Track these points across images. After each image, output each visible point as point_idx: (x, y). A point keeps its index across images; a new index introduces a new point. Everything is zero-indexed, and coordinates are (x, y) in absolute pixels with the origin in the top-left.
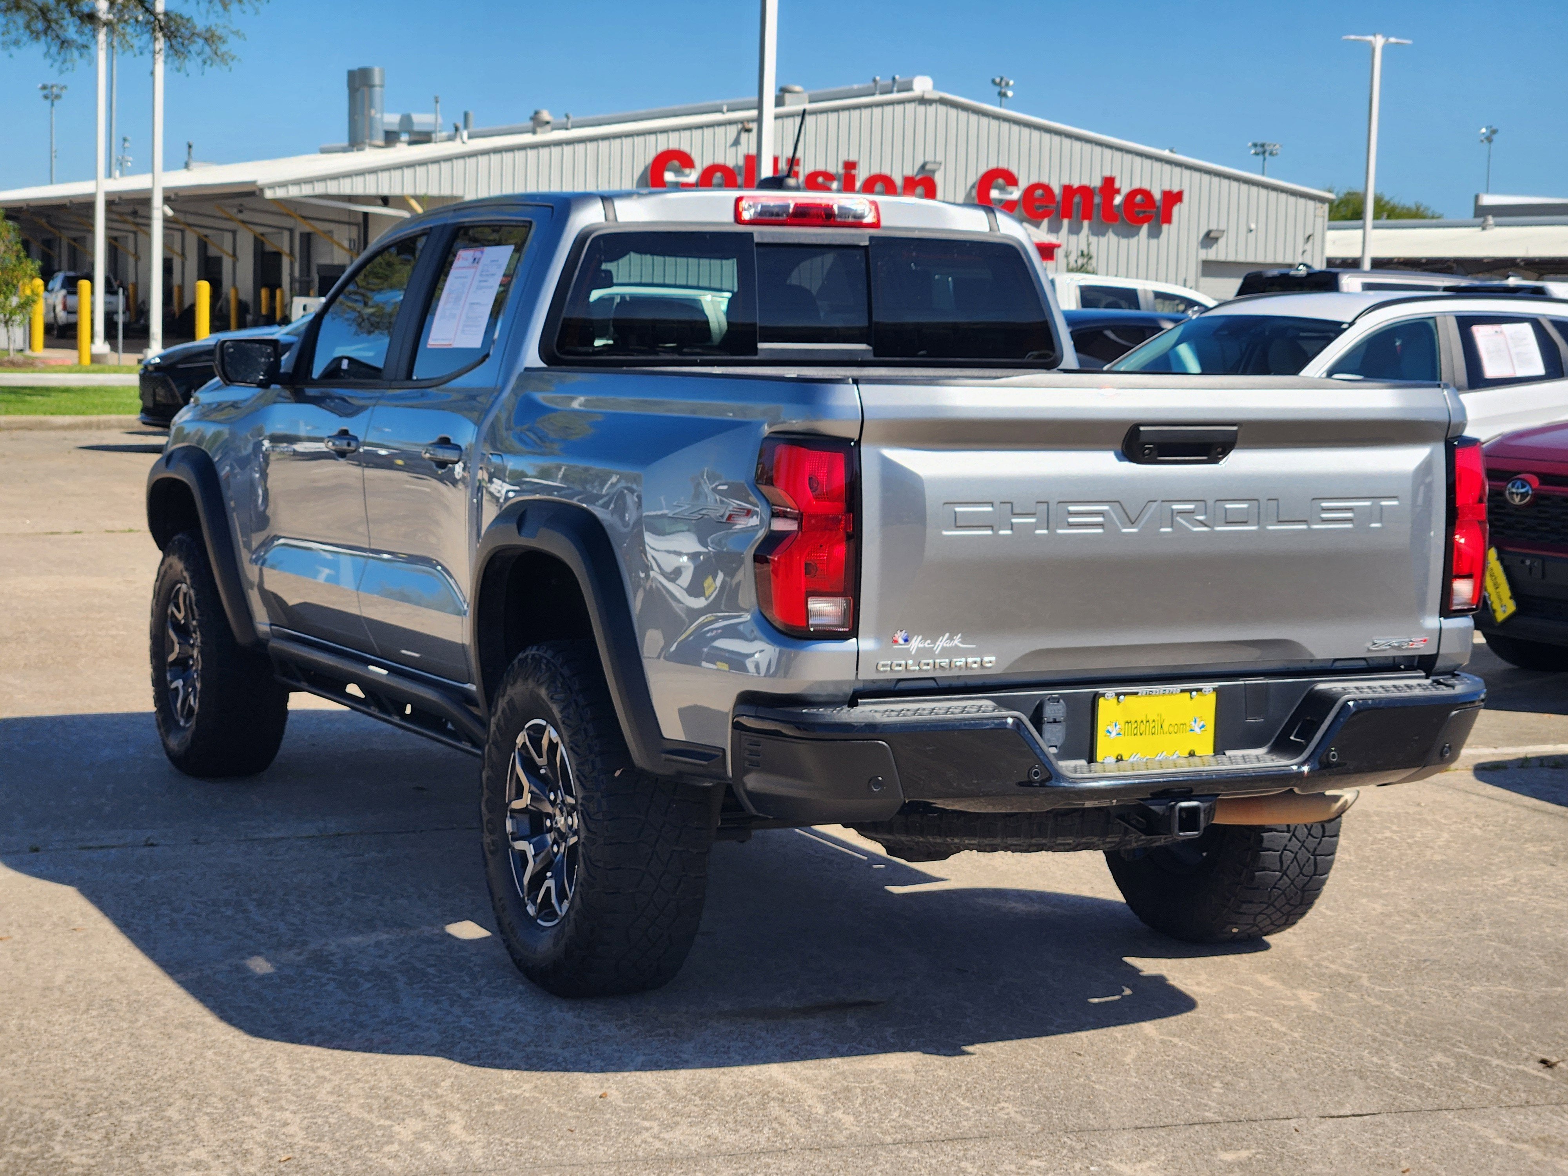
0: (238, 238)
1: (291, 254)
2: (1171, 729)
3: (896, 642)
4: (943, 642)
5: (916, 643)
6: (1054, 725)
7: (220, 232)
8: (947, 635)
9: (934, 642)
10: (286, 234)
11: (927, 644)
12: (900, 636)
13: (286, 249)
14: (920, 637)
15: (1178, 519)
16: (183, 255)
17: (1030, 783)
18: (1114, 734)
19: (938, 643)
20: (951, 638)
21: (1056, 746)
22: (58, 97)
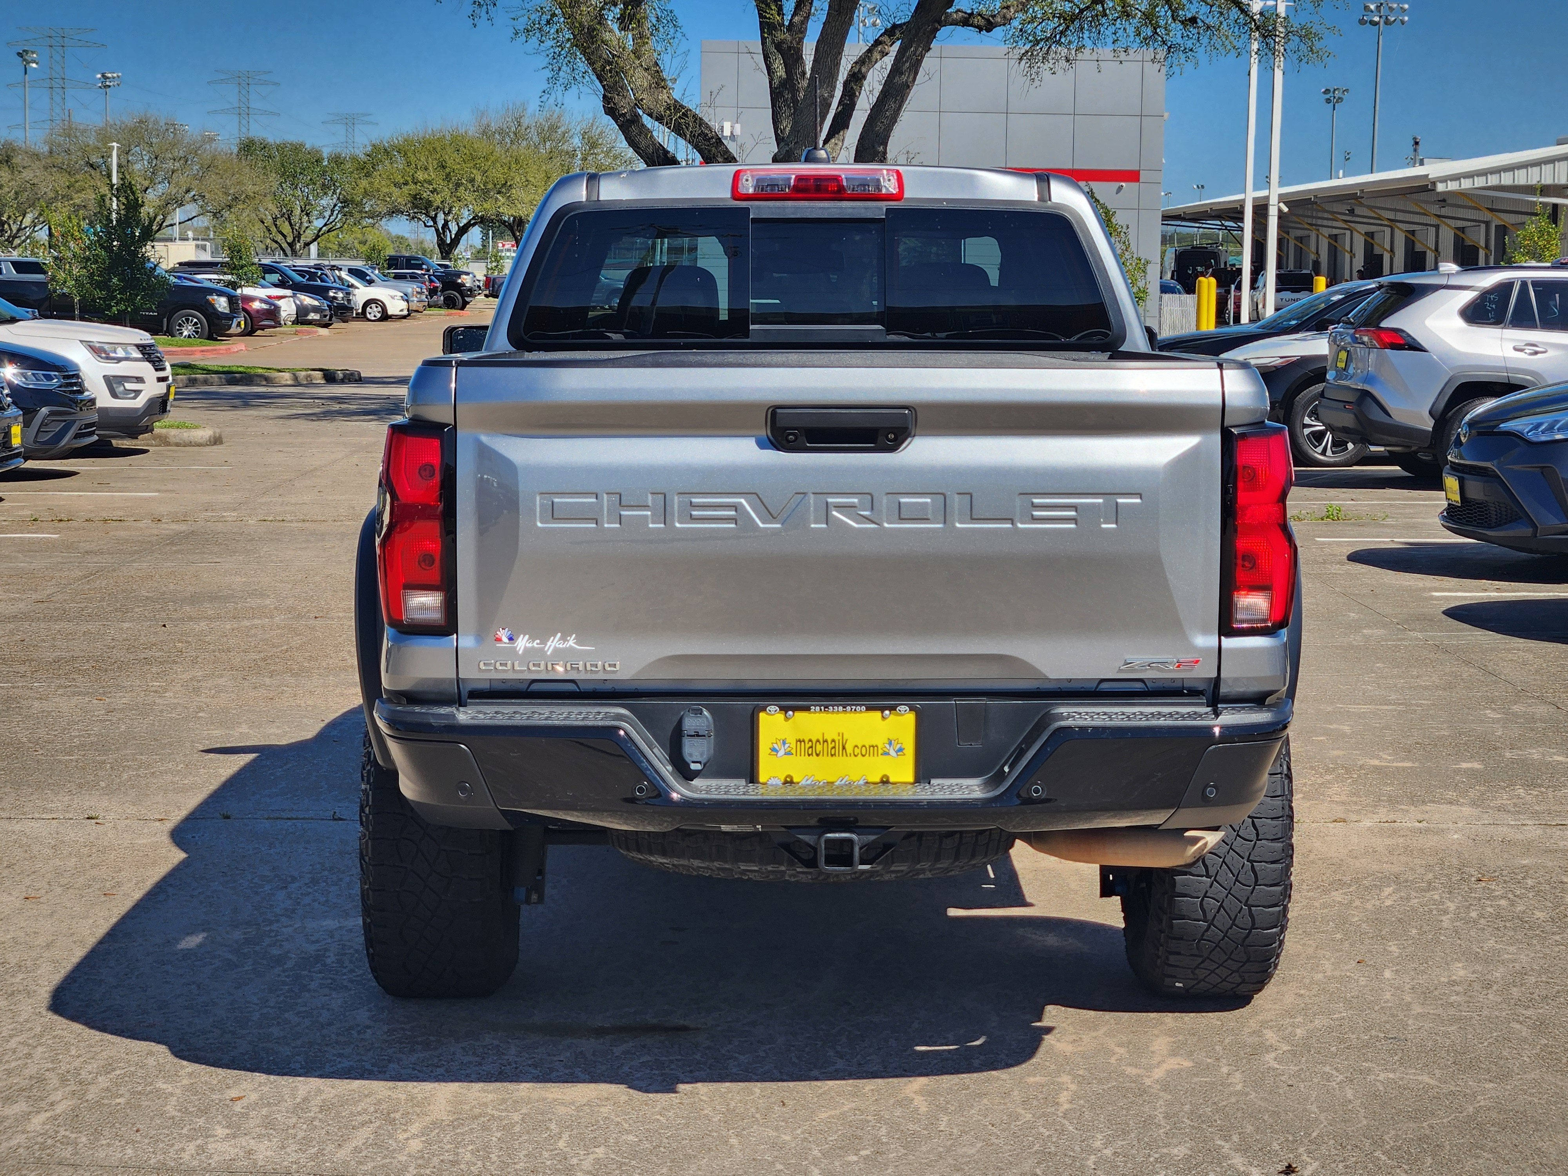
0: (1440, 231)
1: (1487, 247)
2: (857, 751)
3: (499, 640)
4: (554, 643)
5: (522, 643)
6: (696, 739)
7: (1425, 228)
8: (559, 635)
9: (544, 642)
10: (1483, 226)
11: (536, 644)
12: (503, 635)
13: (1482, 243)
14: (527, 636)
15: (835, 513)
16: (1392, 250)
17: (633, 800)
18: (781, 752)
19: (549, 643)
20: (564, 639)
21: (700, 762)
22: (1340, 99)
